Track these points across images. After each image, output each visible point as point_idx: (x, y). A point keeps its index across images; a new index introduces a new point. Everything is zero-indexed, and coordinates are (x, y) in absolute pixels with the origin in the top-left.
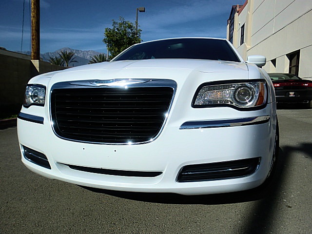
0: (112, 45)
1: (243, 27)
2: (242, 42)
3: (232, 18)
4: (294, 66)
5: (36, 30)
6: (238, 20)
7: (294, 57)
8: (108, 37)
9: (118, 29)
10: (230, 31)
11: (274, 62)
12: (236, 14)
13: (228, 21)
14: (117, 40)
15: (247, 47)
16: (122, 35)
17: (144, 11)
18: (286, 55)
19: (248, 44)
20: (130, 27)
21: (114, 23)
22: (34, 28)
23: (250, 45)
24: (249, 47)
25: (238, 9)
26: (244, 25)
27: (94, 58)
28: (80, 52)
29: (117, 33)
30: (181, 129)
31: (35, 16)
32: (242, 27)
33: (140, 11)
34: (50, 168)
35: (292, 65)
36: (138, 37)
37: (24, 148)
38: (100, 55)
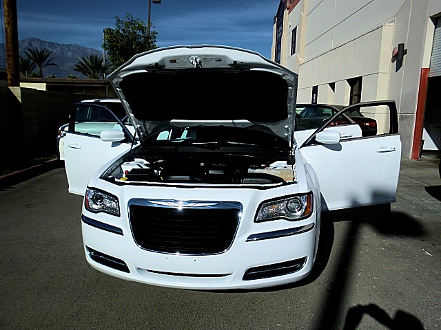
0: (116, 53)
2: (293, 52)
3: (281, 15)
4: (356, 95)
5: (12, 42)
6: (289, 19)
7: (355, 83)
8: (109, 41)
9: (123, 30)
10: (277, 34)
11: (332, 85)
12: (286, 11)
13: (275, 18)
14: (123, 46)
15: (300, 59)
16: (129, 39)
17: (160, 2)
18: (348, 80)
19: (301, 56)
20: (142, 29)
21: (119, 21)
22: (10, 41)
23: (303, 57)
24: (301, 60)
25: (288, 5)
26: (296, 28)
27: (83, 62)
28: (56, 46)
29: (122, 36)
30: (247, 241)
31: (11, 22)
32: (293, 31)
33: (154, 2)
34: (129, 272)
35: (354, 93)
36: (152, 42)
37: (90, 250)
38: (92, 57)
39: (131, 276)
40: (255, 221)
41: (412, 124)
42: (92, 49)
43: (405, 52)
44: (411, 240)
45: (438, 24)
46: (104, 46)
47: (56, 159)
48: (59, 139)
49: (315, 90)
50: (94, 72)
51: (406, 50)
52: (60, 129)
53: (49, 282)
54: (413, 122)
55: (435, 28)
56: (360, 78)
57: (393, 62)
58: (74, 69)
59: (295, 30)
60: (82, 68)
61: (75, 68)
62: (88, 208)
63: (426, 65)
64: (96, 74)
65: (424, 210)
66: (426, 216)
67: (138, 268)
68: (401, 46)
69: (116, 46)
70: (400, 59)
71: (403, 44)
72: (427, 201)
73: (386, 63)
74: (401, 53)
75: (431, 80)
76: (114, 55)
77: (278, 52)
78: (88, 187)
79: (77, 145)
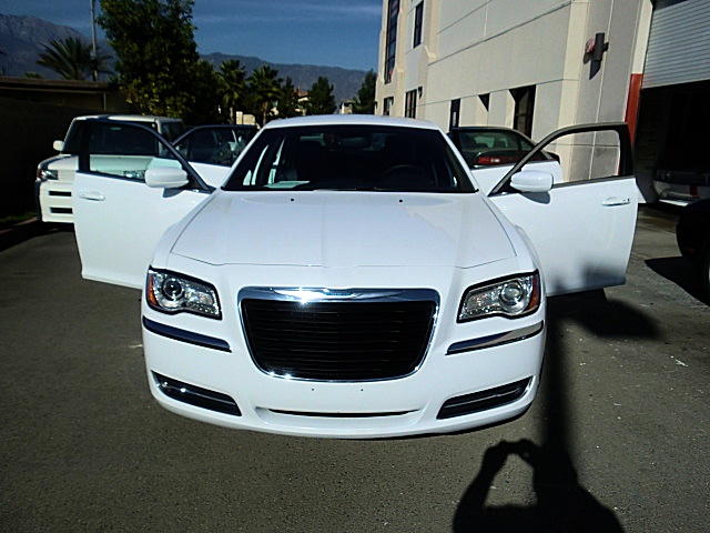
0: (121, 35)
1: (420, 7)
2: (417, 42)
4: (523, 115)
7: (524, 96)
8: (110, 13)
10: (390, 11)
11: (485, 99)
14: (134, 23)
15: (429, 55)
18: (511, 90)
19: (431, 49)
23: (436, 53)
24: (433, 56)
26: (422, 3)
27: (55, 50)
30: (447, 354)
32: (417, 8)
34: (239, 414)
35: (520, 112)
36: (185, 18)
37: (160, 378)
38: (69, 42)
39: (246, 421)
40: (459, 321)
41: (615, 163)
42: (66, 28)
43: (605, 48)
44: (650, 343)
45: (659, 3)
46: (100, 21)
47: (35, 219)
48: (39, 184)
49: (456, 105)
50: (75, 68)
51: (607, 44)
52: (39, 167)
53: (80, 436)
54: (616, 160)
55: (654, 10)
56: (532, 89)
57: (585, 62)
58: (40, 63)
59: (421, 5)
60: (52, 60)
61: (41, 60)
62: (154, 305)
63: (637, 69)
64: (80, 71)
65: (654, 296)
66: (661, 305)
67: (257, 408)
68: (600, 37)
69: (122, 23)
70: (598, 58)
71: (603, 35)
72: (655, 283)
73: (575, 66)
74: (599, 48)
75: (646, 93)
76: (117, 38)
77: (391, 41)
78: (151, 268)
79: (99, 194)
